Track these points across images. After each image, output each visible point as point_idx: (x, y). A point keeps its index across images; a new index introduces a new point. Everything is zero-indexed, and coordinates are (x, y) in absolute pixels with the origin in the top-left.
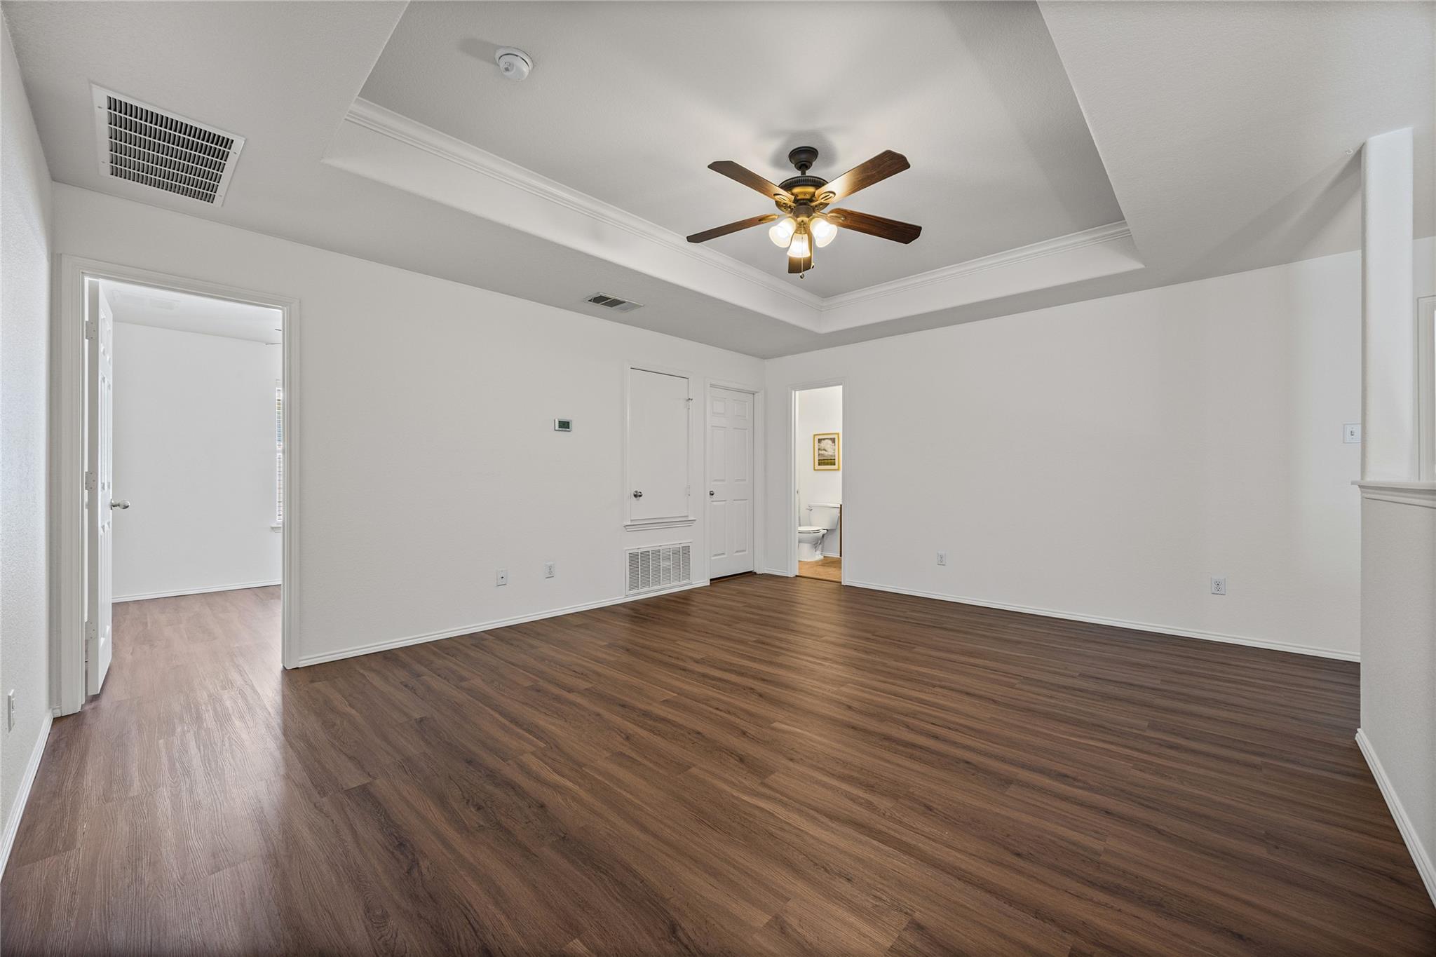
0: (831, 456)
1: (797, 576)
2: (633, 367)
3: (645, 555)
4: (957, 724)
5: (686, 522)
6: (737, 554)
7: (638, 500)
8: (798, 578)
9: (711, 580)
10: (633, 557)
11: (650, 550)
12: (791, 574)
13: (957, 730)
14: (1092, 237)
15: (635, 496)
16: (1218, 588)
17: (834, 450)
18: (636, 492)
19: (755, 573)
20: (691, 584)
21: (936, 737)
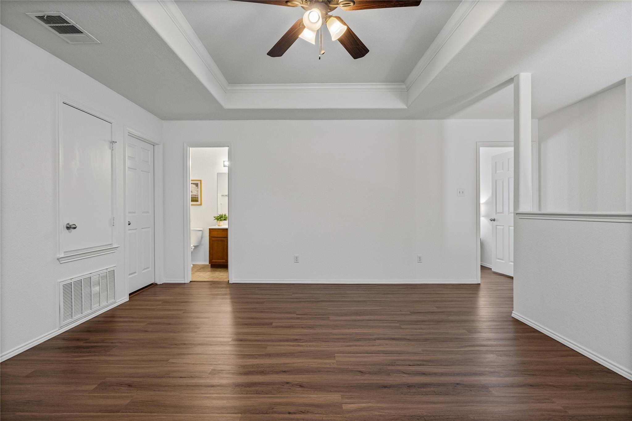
0: (195, 195)
1: (191, 282)
2: (65, 101)
3: (79, 283)
4: (418, 360)
5: (110, 249)
6: (145, 271)
7: (70, 232)
8: (192, 283)
9: (130, 294)
10: (67, 288)
11: (82, 278)
12: (187, 281)
13: (423, 365)
14: (387, 87)
15: (68, 228)
16: (420, 260)
17: (198, 191)
18: (68, 224)
19: (156, 284)
20: (115, 302)
21: (424, 374)
